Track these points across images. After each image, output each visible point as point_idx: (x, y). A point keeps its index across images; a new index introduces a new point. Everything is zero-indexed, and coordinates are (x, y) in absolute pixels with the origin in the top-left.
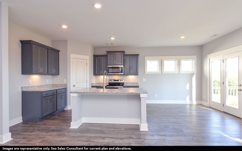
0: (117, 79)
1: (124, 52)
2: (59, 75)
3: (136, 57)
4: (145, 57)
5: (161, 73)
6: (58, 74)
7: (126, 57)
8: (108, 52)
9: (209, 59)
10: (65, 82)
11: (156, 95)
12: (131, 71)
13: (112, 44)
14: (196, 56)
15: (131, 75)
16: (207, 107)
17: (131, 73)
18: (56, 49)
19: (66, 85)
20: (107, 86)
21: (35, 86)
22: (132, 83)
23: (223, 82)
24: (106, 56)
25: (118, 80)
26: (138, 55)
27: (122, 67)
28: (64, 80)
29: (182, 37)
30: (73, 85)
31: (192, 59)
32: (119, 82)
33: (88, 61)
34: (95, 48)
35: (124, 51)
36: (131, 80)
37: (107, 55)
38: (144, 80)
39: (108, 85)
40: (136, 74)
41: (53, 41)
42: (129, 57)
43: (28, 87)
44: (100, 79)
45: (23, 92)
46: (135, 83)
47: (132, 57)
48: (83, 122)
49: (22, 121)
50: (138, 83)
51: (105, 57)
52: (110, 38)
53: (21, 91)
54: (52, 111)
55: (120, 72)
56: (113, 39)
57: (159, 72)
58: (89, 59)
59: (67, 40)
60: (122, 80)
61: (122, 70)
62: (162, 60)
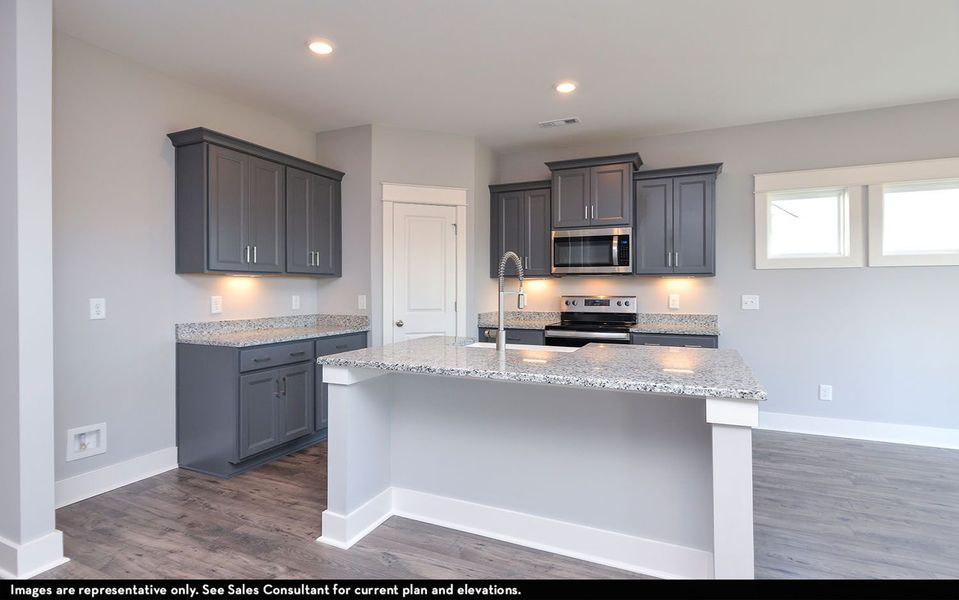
0: (602, 297)
1: (635, 160)
2: (341, 276)
3: (701, 178)
4: (757, 177)
5: (860, 264)
6: (336, 272)
7: (648, 183)
8: (554, 166)
10: (359, 307)
11: (827, 392)
12: (673, 255)
13: (573, 121)
15: (675, 273)
17: (673, 264)
18: (327, 166)
19: (365, 319)
20: (548, 328)
21: (235, 323)
22: (682, 318)
24: (547, 185)
25: (606, 303)
26: (713, 169)
27: (626, 237)
28: (360, 297)
30: (396, 320)
32: (613, 309)
33: (462, 212)
34: (499, 155)
35: (637, 154)
36: (675, 302)
37: (550, 182)
38: (751, 302)
39: (557, 321)
40: (703, 268)
41: (322, 137)
42: (658, 182)
43: (203, 326)
45: (181, 348)
46: (697, 317)
47: (678, 181)
48: (395, 510)
49: (177, 467)
50: (713, 319)
51: (542, 192)
52: (554, 87)
53: (175, 341)
54: (288, 434)
55: (616, 261)
56: (566, 88)
57: (846, 255)
58: (465, 203)
59: (370, 126)
60: (626, 300)
61: (625, 249)
62: (865, 186)
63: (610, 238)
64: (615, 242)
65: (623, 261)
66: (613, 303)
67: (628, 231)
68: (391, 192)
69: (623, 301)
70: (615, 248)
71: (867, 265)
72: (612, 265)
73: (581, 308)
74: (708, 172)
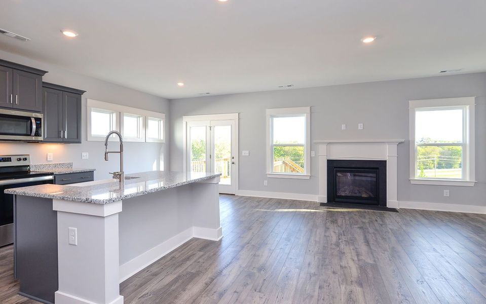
3: (76, 95)
4: (88, 100)
9: (186, 123)
14: (164, 114)
17: (64, 137)
25: (8, 160)
26: (81, 93)
27: (40, 120)
29: (180, 84)
31: (159, 119)
36: (50, 157)
42: (54, 91)
46: (63, 164)
47: (65, 94)
55: (33, 134)
56: (69, 34)
60: (25, 157)
61: (39, 126)
62: (120, 113)
63: (29, 118)
64: (33, 121)
65: (38, 134)
66: (14, 159)
69: (23, 157)
70: (34, 127)
72: (30, 135)
74: (79, 93)
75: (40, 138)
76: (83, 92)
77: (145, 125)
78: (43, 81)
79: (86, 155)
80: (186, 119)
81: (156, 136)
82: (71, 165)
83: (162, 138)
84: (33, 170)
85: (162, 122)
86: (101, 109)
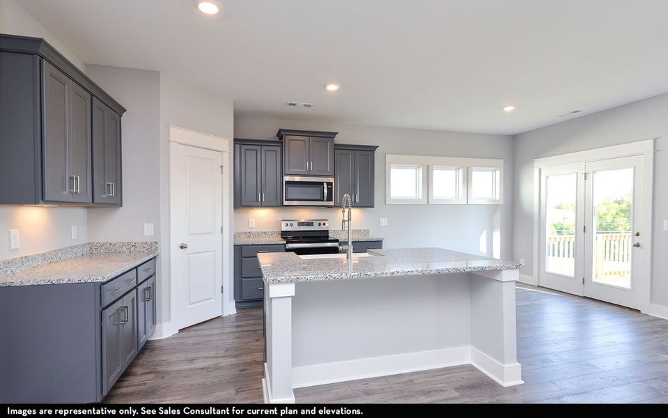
2: (121, 206)
3: (367, 153)
4: (387, 156)
5: (426, 203)
6: (118, 203)
7: (341, 152)
8: (285, 132)
9: (540, 170)
10: (146, 234)
12: (355, 195)
14: (502, 161)
16: (532, 286)
17: (355, 201)
19: (154, 245)
21: (33, 258)
23: (584, 227)
25: (311, 224)
26: (373, 148)
27: (331, 184)
28: (145, 224)
29: (509, 109)
30: (180, 244)
31: (493, 169)
32: (315, 228)
33: (226, 157)
35: (337, 133)
37: (281, 142)
42: (347, 151)
44: (250, 220)
46: (360, 231)
51: (275, 148)
55: (325, 199)
56: (332, 88)
57: (420, 198)
58: (228, 150)
59: (159, 72)
60: (323, 222)
61: (330, 191)
62: (428, 166)
63: (322, 184)
64: (325, 186)
65: (329, 199)
66: (316, 224)
67: (331, 180)
68: (176, 133)
69: (322, 222)
70: (326, 191)
71: (428, 203)
72: (323, 201)
73: (296, 228)
74: (371, 149)
75: (331, 203)
76: (376, 147)
77: (467, 180)
78: (335, 143)
79: (384, 222)
80: (538, 163)
81: (489, 195)
82: (367, 232)
83: (498, 198)
84: (331, 236)
85: (498, 173)
86: (403, 165)
